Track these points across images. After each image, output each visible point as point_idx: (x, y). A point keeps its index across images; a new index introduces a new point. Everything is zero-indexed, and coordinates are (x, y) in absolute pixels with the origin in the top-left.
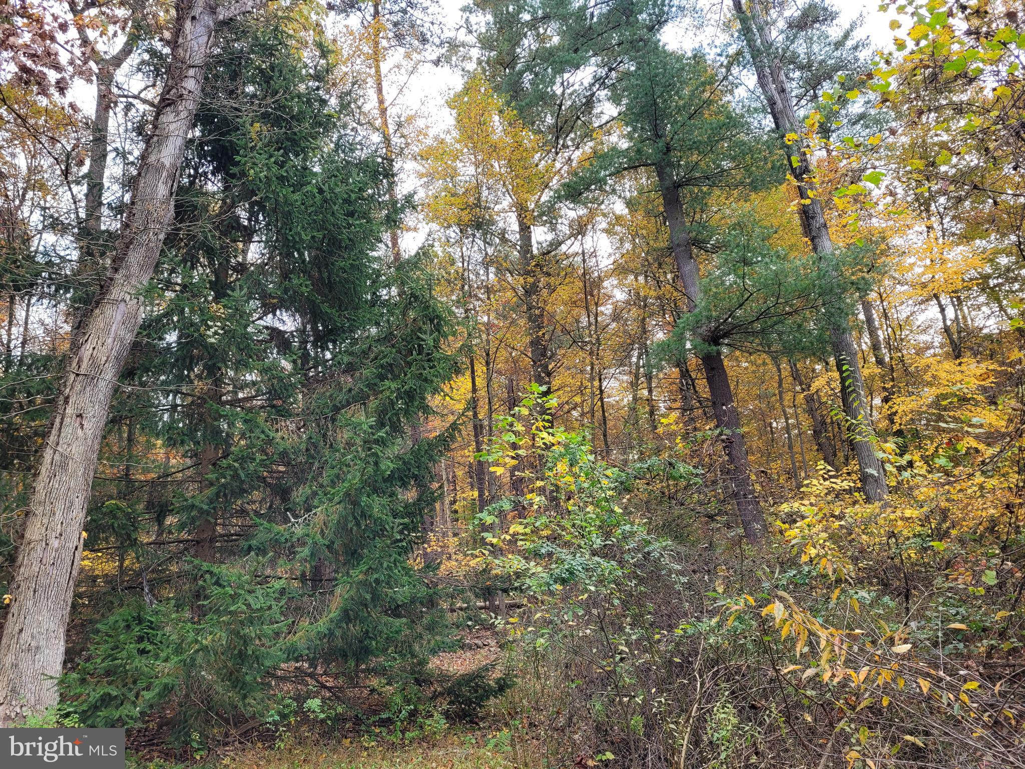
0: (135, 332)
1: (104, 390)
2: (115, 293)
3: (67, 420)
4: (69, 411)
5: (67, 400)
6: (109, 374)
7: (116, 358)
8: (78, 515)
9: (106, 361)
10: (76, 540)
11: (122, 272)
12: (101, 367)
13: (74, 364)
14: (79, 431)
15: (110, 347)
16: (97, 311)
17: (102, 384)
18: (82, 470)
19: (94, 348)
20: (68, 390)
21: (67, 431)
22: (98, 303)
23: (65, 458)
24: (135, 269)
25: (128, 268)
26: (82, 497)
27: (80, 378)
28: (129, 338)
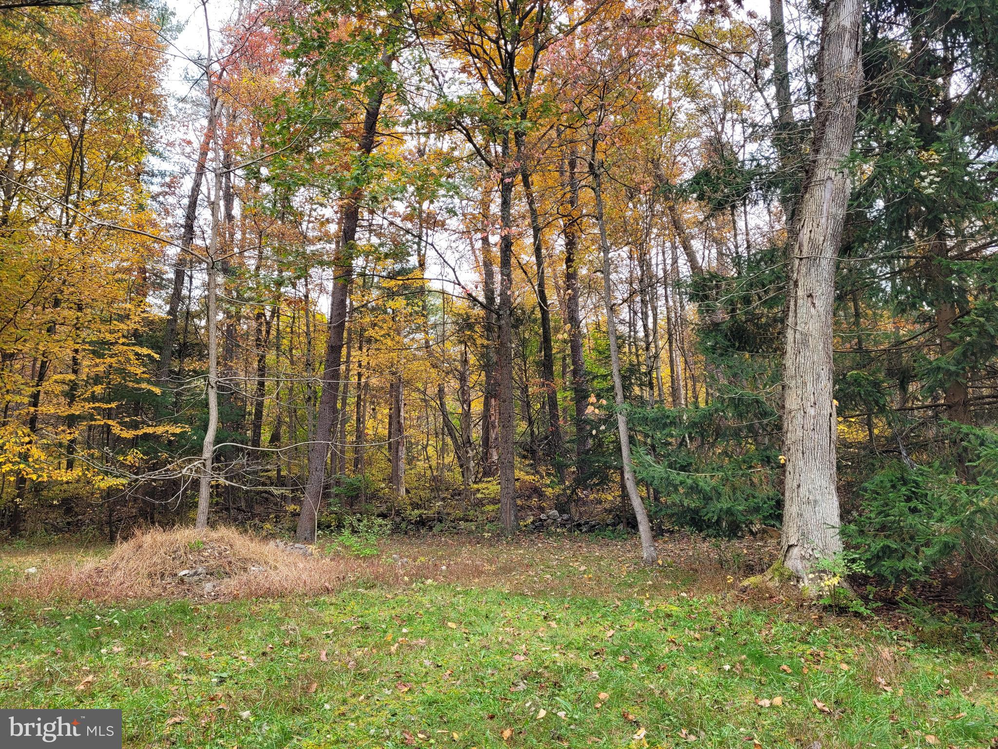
0: (846, 205)
1: (827, 268)
2: (821, 174)
3: (800, 302)
4: (800, 293)
5: (796, 283)
6: (829, 253)
7: (833, 235)
8: (826, 385)
9: (824, 241)
10: (829, 407)
11: (823, 151)
12: (820, 247)
13: (796, 250)
14: (812, 310)
15: (825, 226)
16: (807, 196)
17: (824, 263)
18: (822, 345)
19: (811, 231)
20: (795, 274)
21: (802, 311)
22: (806, 188)
23: (805, 336)
24: (834, 144)
25: (828, 146)
26: (826, 370)
27: (804, 261)
28: (841, 213)
